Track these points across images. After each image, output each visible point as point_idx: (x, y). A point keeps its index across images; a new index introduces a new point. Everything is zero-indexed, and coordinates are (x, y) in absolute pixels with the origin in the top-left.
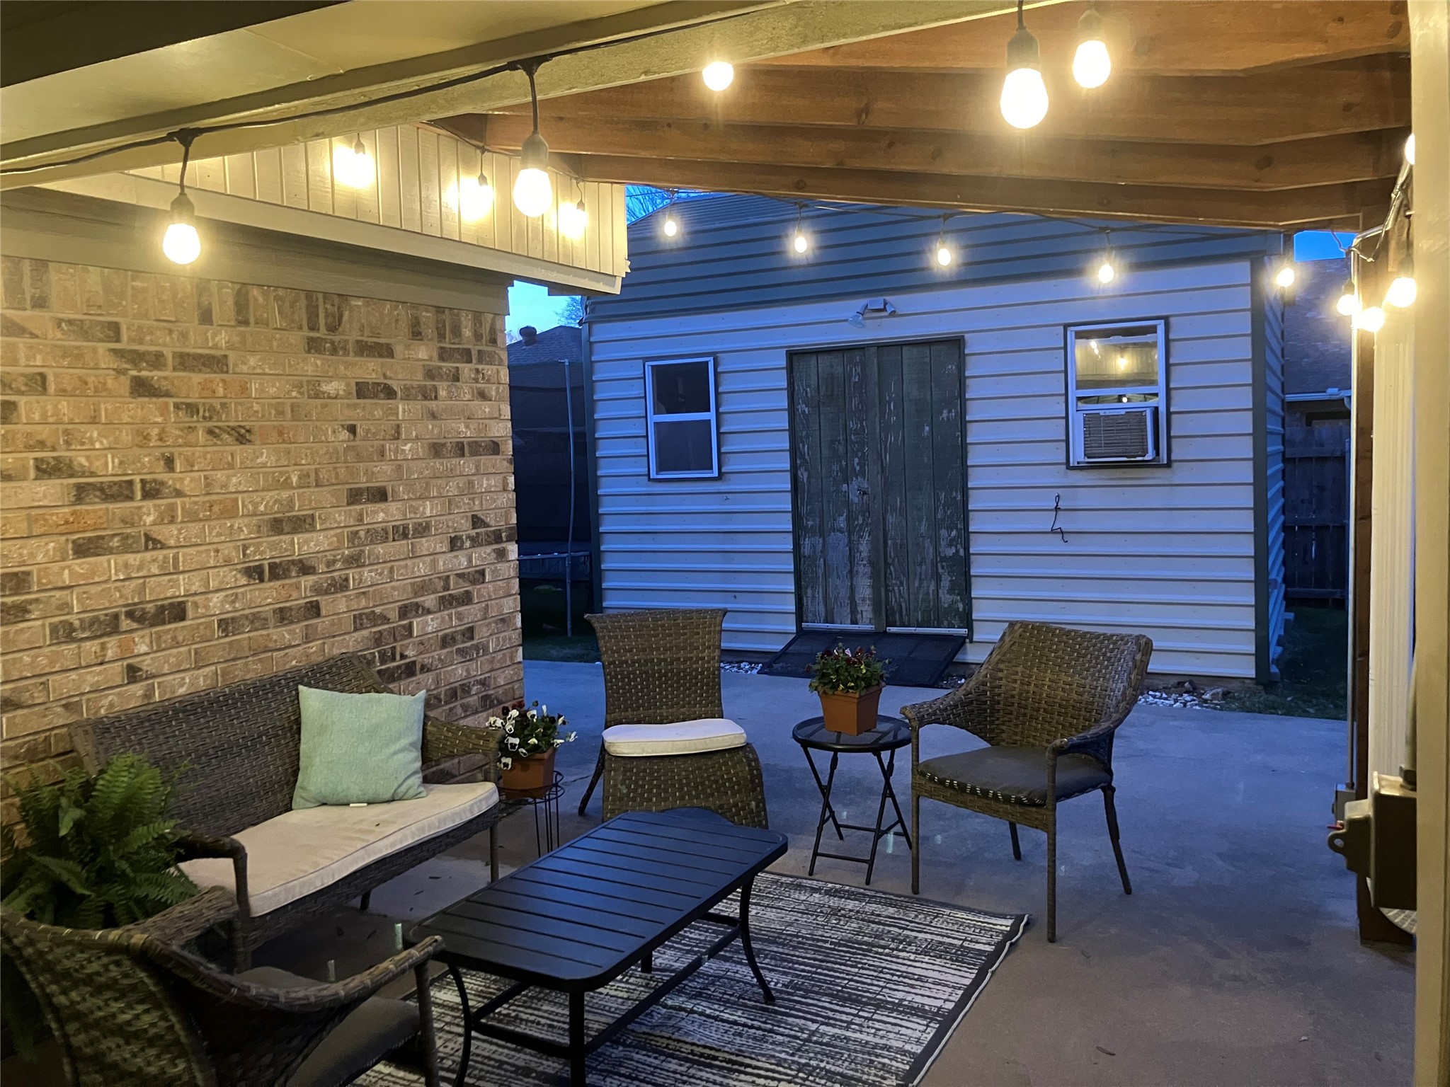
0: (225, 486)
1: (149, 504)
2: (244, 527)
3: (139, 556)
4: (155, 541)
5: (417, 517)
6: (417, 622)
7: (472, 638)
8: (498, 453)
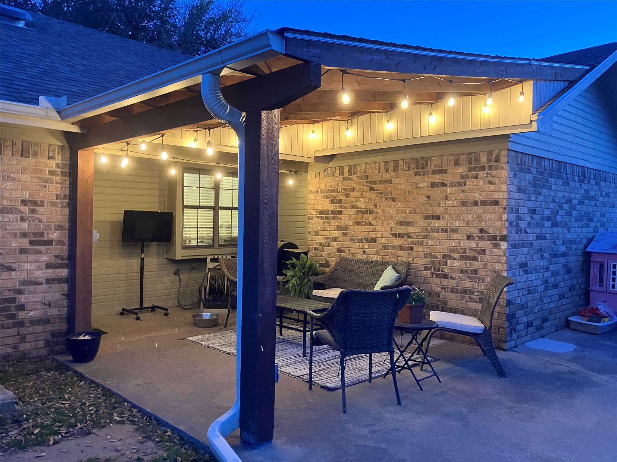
0: (388, 212)
1: (370, 215)
2: (392, 223)
3: (368, 227)
4: (371, 224)
5: (453, 226)
6: (450, 262)
7: (476, 274)
8: (498, 205)
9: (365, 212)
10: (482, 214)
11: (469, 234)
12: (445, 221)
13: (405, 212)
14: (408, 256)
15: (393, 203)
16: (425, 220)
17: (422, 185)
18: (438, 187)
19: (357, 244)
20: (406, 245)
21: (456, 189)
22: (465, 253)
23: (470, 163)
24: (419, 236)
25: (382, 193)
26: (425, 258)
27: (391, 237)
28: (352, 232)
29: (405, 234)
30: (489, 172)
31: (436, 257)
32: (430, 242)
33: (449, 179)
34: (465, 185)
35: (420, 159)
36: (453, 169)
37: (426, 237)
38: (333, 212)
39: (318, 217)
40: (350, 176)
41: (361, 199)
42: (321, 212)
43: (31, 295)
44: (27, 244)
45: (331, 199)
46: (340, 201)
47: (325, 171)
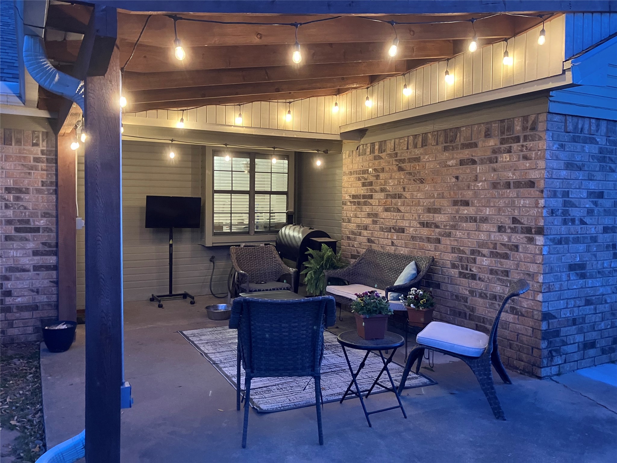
0: (416, 196)
1: (399, 200)
2: (420, 210)
3: (396, 213)
4: (399, 210)
5: (482, 214)
6: (479, 258)
7: (508, 276)
8: (534, 187)
9: (394, 196)
10: (515, 199)
11: (500, 225)
12: (474, 208)
13: (433, 197)
14: (436, 250)
15: (420, 185)
16: (453, 206)
17: (450, 163)
18: (467, 164)
19: (386, 234)
20: (434, 236)
21: (486, 167)
22: (496, 249)
23: (503, 133)
24: (447, 226)
25: (410, 174)
26: (452, 253)
27: (418, 226)
28: (382, 220)
29: (433, 223)
30: (525, 144)
31: (464, 252)
32: (458, 234)
33: (479, 155)
34: (496, 162)
35: (449, 130)
36: (484, 142)
37: (454, 227)
38: (364, 197)
39: (350, 202)
40: (380, 154)
41: (390, 181)
42: (354, 197)
43: (18, 282)
44: (13, 231)
45: (363, 181)
46: (371, 184)
47: (357, 149)
